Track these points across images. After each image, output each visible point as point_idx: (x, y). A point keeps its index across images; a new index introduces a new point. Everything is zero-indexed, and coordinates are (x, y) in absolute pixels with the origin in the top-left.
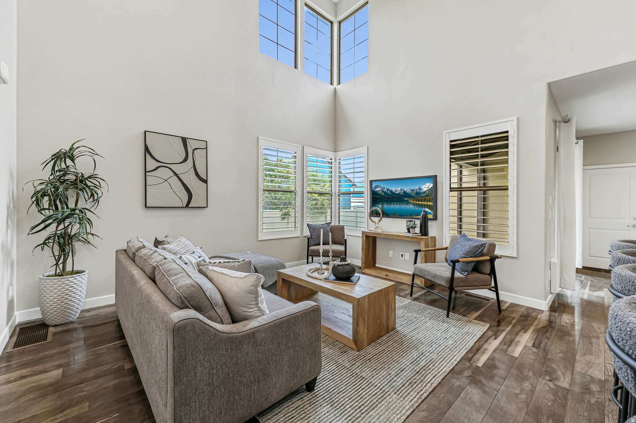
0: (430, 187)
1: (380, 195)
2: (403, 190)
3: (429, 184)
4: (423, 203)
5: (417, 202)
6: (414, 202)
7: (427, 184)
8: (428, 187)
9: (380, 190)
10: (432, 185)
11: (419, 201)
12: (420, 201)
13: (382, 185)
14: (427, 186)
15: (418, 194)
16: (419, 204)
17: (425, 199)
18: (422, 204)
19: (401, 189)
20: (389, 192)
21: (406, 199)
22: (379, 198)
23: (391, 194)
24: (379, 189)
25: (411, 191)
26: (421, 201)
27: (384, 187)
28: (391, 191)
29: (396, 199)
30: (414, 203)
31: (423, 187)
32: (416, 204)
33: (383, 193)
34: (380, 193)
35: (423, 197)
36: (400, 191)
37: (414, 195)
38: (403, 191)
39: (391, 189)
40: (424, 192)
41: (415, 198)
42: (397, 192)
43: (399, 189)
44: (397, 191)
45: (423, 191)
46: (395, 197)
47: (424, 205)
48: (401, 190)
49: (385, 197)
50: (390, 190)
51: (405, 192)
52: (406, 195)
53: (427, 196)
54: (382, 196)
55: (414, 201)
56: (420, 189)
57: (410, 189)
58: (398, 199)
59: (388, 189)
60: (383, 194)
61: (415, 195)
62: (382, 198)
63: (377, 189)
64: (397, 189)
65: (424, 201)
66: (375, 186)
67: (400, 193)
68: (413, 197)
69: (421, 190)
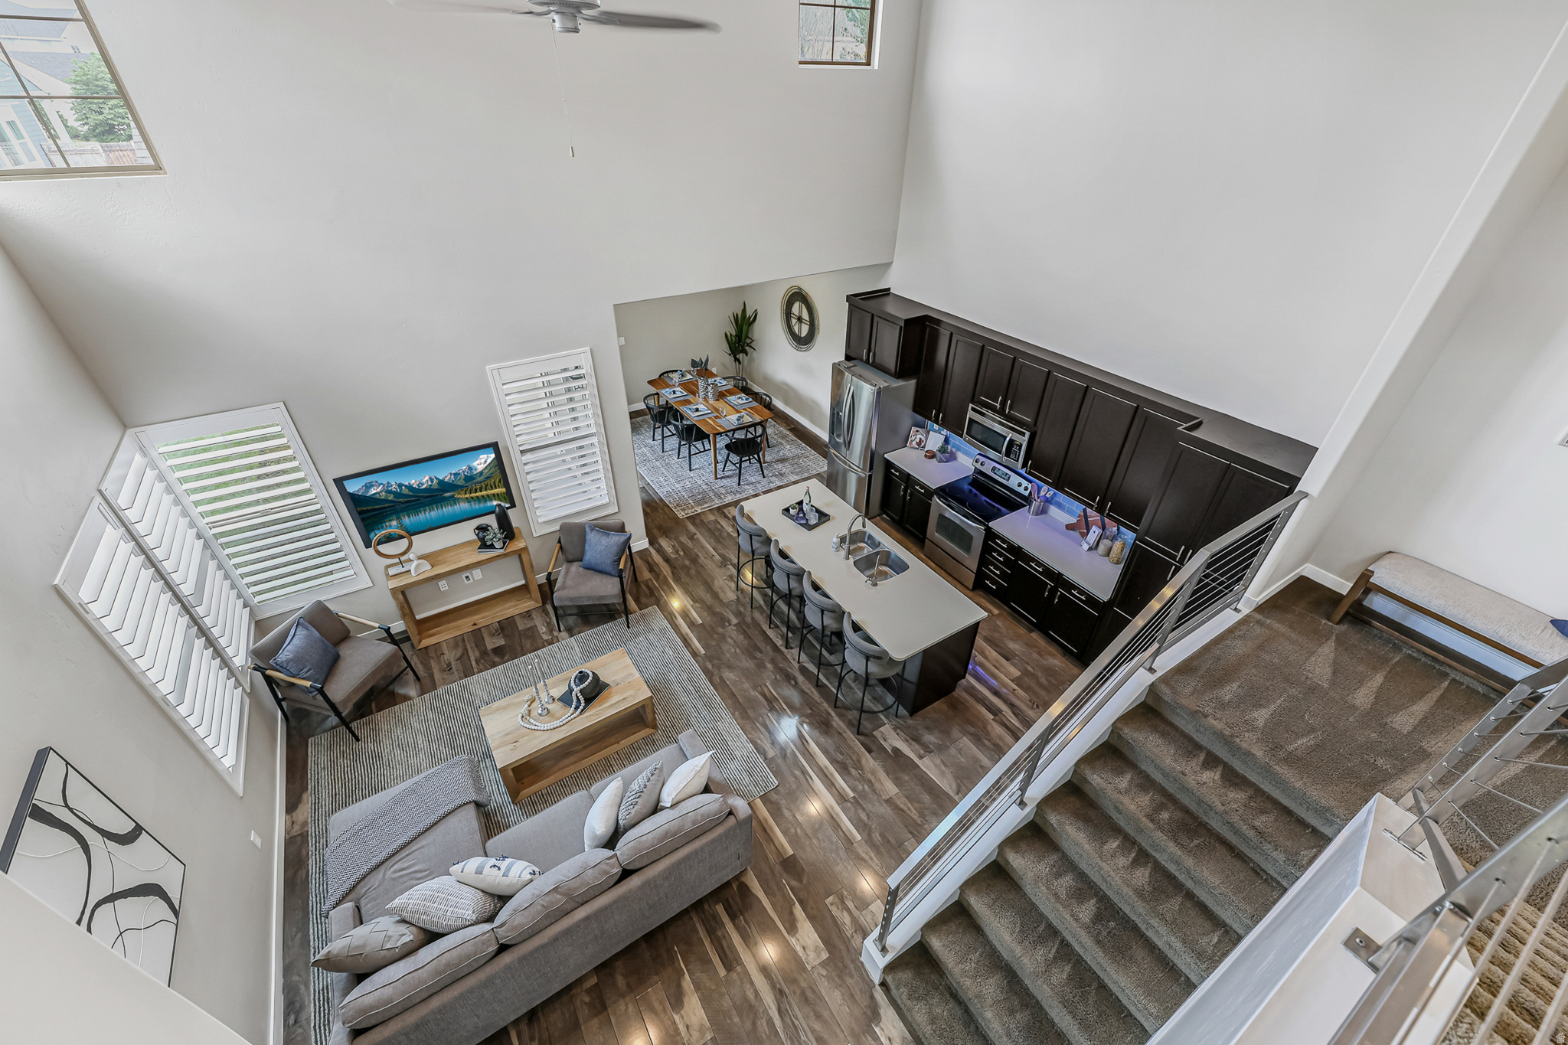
0: (489, 461)
1: (386, 501)
2: (436, 478)
3: (485, 456)
4: (484, 493)
5: (473, 495)
6: (468, 496)
7: (481, 457)
8: (486, 462)
9: (381, 492)
10: (493, 456)
11: (476, 492)
12: (478, 490)
13: (383, 478)
14: (483, 461)
15: (469, 479)
16: (477, 497)
17: (487, 485)
18: (483, 496)
19: (430, 478)
20: (405, 491)
21: (447, 494)
22: (385, 508)
23: (411, 493)
24: (379, 490)
25: (452, 477)
26: (481, 491)
27: (388, 483)
28: (410, 487)
29: (426, 500)
30: (467, 498)
31: (475, 464)
32: (472, 498)
33: (392, 495)
34: (383, 498)
35: (481, 482)
36: (430, 483)
37: (461, 482)
38: (435, 481)
39: (407, 483)
40: (481, 473)
41: (465, 489)
42: (424, 486)
43: (427, 478)
44: (423, 484)
45: (478, 471)
46: (422, 497)
47: (488, 496)
48: (431, 480)
49: (399, 502)
50: (406, 486)
51: (441, 482)
52: (444, 486)
53: (488, 478)
54: (391, 501)
55: (466, 494)
56: (470, 468)
57: (451, 474)
58: (429, 499)
59: (400, 485)
60: (391, 497)
61: (463, 482)
62: (393, 506)
63: (373, 491)
64: (421, 479)
65: (486, 490)
66: (366, 486)
67: (431, 485)
68: (461, 487)
69: (473, 471)
